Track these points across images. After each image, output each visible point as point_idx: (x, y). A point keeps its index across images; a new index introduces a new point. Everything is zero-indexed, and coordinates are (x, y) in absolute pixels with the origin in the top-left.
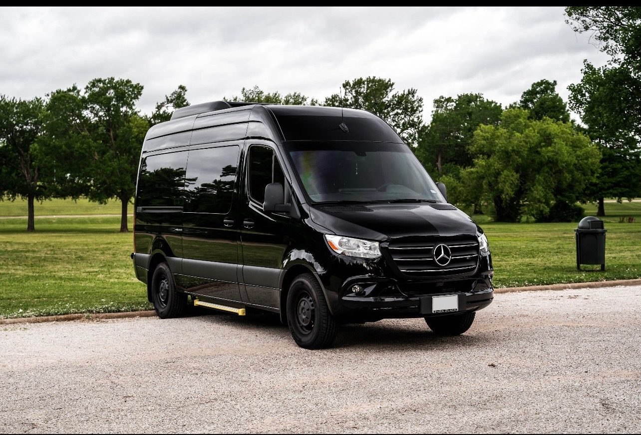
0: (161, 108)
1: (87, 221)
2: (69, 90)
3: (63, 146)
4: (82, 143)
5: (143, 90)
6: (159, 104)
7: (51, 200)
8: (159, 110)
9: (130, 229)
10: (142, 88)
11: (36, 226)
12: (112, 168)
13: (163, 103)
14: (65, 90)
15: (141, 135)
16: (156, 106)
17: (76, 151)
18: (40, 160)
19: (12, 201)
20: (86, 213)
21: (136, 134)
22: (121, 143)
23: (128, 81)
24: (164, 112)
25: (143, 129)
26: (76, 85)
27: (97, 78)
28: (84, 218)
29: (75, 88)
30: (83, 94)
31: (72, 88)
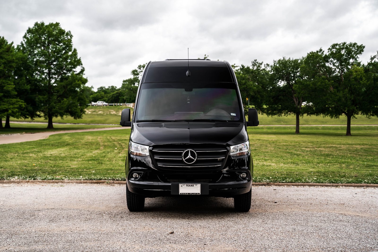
0: (373, 59)
1: (340, 128)
2: (317, 52)
3: (311, 84)
4: (322, 83)
5: (365, 48)
6: (372, 57)
7: (311, 116)
8: (372, 60)
9: (352, 133)
10: (364, 47)
11: (301, 131)
12: (338, 97)
13: (375, 56)
14: (315, 51)
15: (358, 76)
16: (370, 58)
17: (318, 87)
18: (299, 93)
19: (286, 116)
20: (342, 124)
21: (355, 76)
22: (346, 82)
23: (355, 44)
24: (375, 61)
25: (359, 73)
26: (322, 49)
27: (335, 43)
28: (338, 127)
29: (321, 50)
30: (326, 53)
31: (319, 51)
